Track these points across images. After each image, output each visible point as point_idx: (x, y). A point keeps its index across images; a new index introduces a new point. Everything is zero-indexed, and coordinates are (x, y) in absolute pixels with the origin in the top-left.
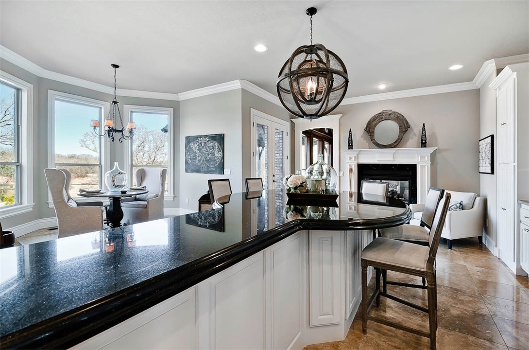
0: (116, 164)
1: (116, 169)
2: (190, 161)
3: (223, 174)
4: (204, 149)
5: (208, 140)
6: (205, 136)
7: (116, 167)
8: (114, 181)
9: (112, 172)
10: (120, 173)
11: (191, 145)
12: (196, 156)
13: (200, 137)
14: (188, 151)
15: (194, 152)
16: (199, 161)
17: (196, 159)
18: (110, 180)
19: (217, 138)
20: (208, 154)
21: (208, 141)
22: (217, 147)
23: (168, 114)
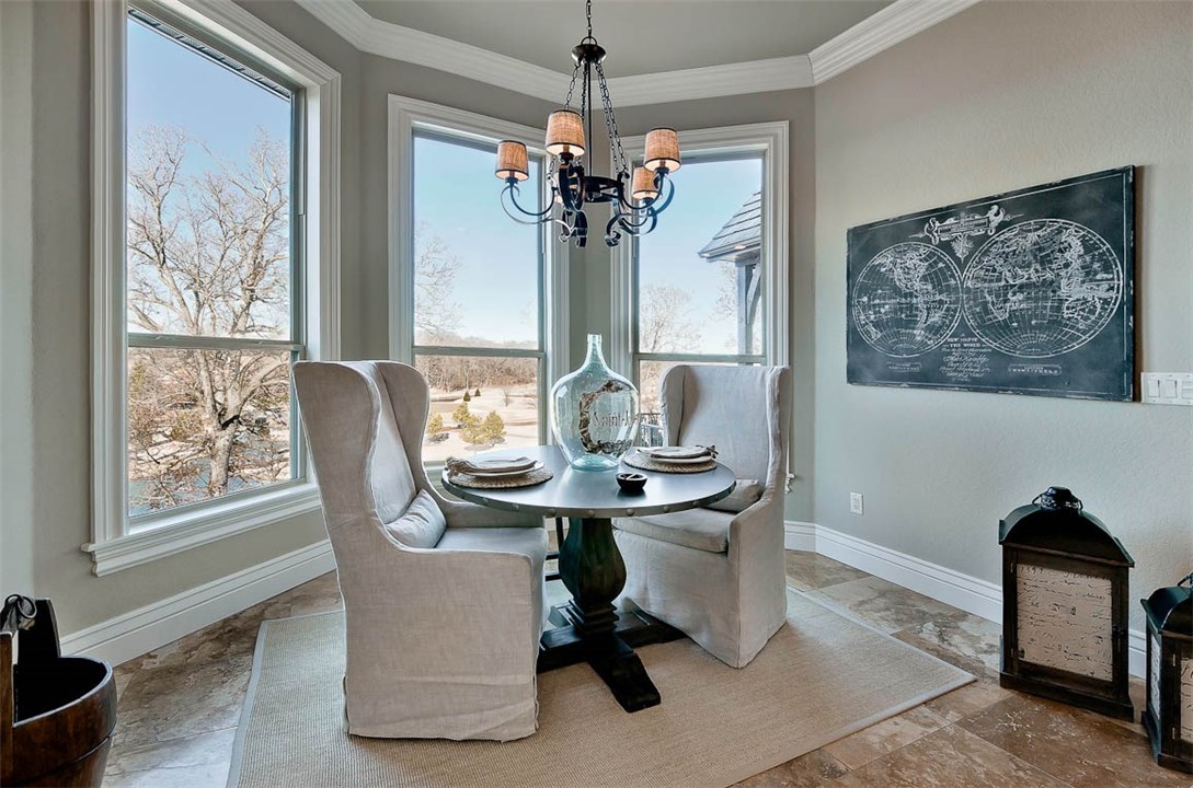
0: (594, 342)
1: (595, 366)
2: (875, 334)
3: (1137, 398)
4: (971, 271)
5: (995, 221)
6: (982, 206)
7: (595, 356)
8: (585, 423)
9: (576, 380)
10: (609, 385)
11: (884, 259)
12: (911, 307)
13: (942, 214)
14: (864, 290)
15: (897, 291)
16: (934, 330)
17: (911, 323)
18: (569, 416)
19: (1080, 198)
20: (1002, 295)
21: (1001, 226)
22: (1077, 247)
23: (763, 154)
